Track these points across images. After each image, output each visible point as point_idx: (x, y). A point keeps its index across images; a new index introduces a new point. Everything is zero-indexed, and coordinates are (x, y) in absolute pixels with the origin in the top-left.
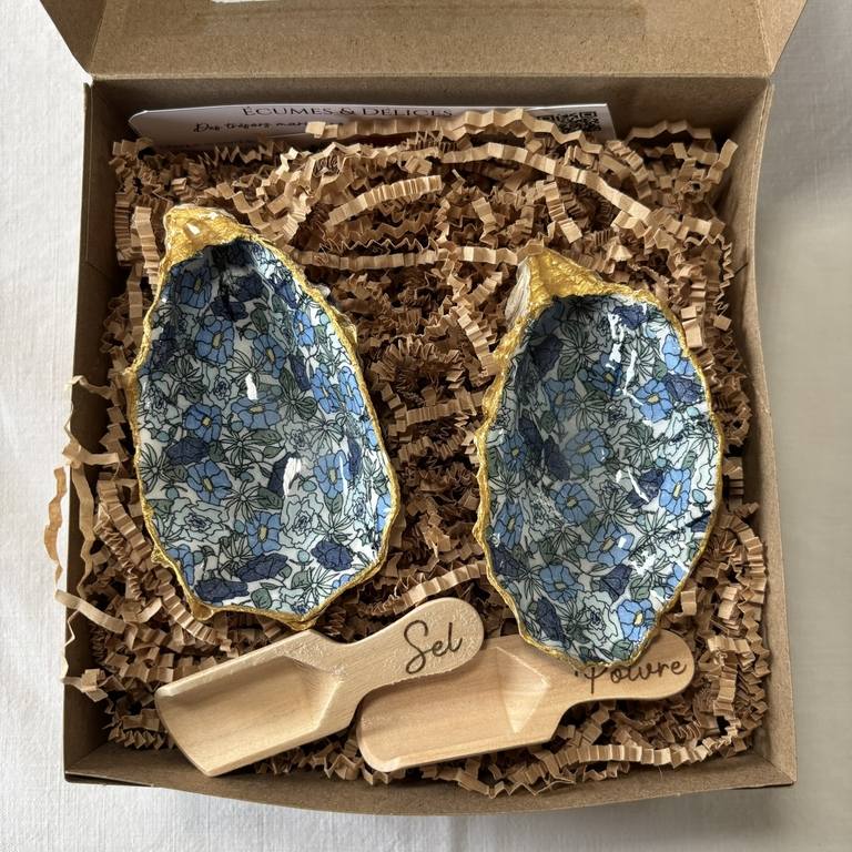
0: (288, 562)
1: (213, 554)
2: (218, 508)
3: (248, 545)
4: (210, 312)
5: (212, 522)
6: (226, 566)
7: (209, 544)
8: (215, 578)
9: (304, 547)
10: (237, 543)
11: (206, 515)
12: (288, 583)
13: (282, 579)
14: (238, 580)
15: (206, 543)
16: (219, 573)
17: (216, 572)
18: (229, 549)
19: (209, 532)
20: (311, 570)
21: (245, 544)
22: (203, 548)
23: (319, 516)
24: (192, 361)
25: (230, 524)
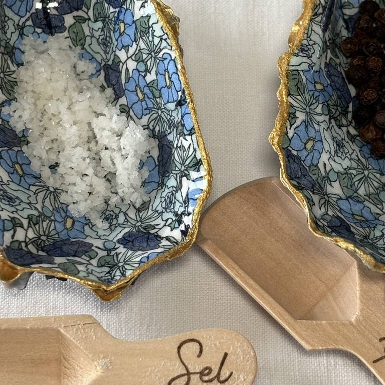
0: (93, 248)
1: (22, 226)
2: (26, 191)
3: (55, 229)
4: (30, 23)
5: (22, 201)
6: (34, 242)
7: (18, 217)
8: (22, 249)
9: (110, 238)
10: (45, 224)
11: (15, 193)
12: (94, 262)
13: (88, 259)
14: (44, 254)
15: (16, 215)
16: (26, 246)
17: (23, 245)
18: (37, 226)
19: (19, 208)
20: (117, 255)
21: (52, 227)
22: (13, 218)
23: (125, 214)
24: (9, 62)
25: (39, 206)
